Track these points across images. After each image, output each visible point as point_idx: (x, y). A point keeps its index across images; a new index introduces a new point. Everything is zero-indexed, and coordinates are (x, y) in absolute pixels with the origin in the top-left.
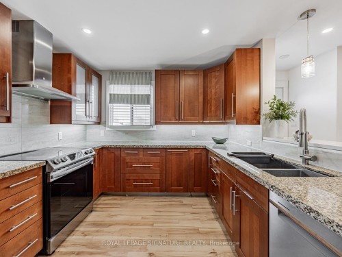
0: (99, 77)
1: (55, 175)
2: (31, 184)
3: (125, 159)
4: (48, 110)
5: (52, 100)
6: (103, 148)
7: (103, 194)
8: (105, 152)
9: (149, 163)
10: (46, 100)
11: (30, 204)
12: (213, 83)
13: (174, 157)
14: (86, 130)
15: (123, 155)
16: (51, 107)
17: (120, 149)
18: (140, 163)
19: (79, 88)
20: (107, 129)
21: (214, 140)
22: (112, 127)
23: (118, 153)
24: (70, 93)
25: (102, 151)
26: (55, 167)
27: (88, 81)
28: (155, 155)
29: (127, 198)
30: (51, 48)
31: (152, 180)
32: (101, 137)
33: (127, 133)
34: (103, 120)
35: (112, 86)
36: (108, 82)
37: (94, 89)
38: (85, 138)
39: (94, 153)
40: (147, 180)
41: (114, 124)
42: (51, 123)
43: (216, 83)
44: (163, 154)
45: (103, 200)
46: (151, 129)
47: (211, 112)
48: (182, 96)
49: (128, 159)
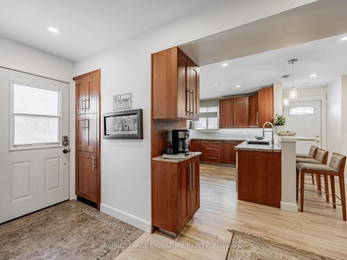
13: (228, 146)
15: (202, 143)
18: (210, 147)
20: (194, 131)
21: (256, 138)
22: (197, 130)
23: (199, 142)
28: (218, 144)
31: (217, 157)
33: (205, 133)
41: (198, 128)
43: (255, 104)
44: (223, 143)
47: (252, 121)
48: (235, 113)
49: (204, 146)
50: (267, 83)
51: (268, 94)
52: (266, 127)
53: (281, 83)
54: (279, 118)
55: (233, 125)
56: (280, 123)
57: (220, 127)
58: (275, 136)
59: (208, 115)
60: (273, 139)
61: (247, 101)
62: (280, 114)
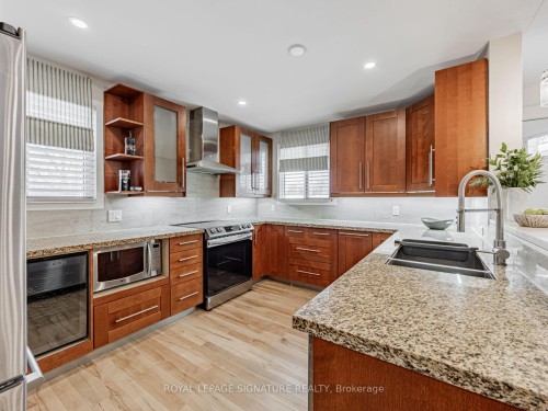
0: (269, 142)
1: (212, 243)
2: (194, 246)
3: (288, 240)
4: (218, 184)
5: (222, 175)
6: (266, 225)
7: (266, 277)
8: (269, 229)
9: (316, 247)
10: (217, 175)
11: (193, 262)
12: (420, 129)
13: (349, 243)
14: (257, 204)
15: (287, 235)
16: (221, 181)
17: (283, 226)
18: (305, 245)
19: (245, 158)
20: (278, 203)
21: (425, 223)
22: (283, 200)
23: (281, 231)
24: (234, 166)
25: (265, 228)
26: (211, 236)
27: (255, 148)
28: (323, 238)
29: (291, 287)
30: (216, 122)
31: (320, 271)
32: (271, 212)
33: (300, 208)
34: (274, 192)
35: (282, 151)
36: (279, 146)
37: (263, 156)
38: (256, 213)
39: (252, 228)
40: (313, 270)
41: (288, 197)
42: (221, 196)
43: (424, 127)
44: (335, 237)
45: (267, 283)
46: (330, 203)
47: (416, 175)
48: (369, 154)
49: (292, 240)
50: (465, 51)
51: (470, 82)
52: (470, 192)
53: (519, 35)
54: (515, 161)
55: (364, 188)
56: (518, 174)
57: (333, 195)
58: (506, 226)
59: (306, 164)
60: (500, 241)
61: (400, 126)
62: (514, 145)
